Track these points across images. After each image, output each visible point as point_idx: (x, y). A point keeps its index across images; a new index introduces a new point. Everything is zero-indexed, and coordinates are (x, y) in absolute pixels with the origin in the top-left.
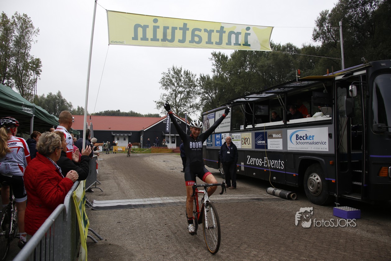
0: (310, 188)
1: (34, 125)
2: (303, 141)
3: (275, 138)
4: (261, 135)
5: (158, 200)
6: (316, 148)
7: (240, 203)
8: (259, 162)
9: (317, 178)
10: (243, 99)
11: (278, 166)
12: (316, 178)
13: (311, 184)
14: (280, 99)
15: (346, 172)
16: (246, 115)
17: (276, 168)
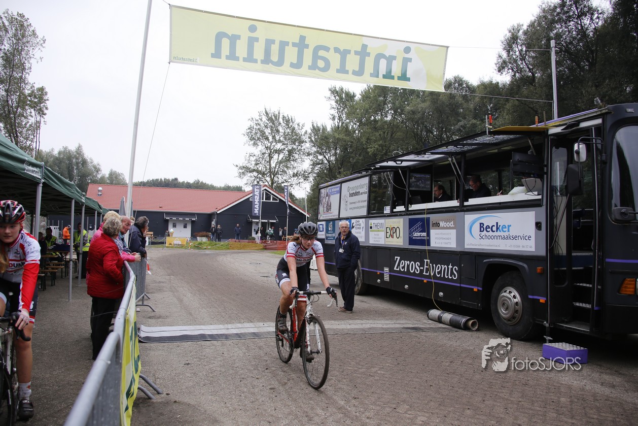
0: (503, 312)
1: (42, 197)
2: (491, 233)
3: (444, 228)
4: (419, 224)
5: (249, 328)
6: (514, 246)
7: (386, 333)
8: (415, 267)
9: (514, 295)
10: (391, 163)
11: (448, 275)
12: (511, 296)
13: (504, 304)
14: (454, 164)
15: (564, 286)
16: (394, 189)
17: (444, 278)
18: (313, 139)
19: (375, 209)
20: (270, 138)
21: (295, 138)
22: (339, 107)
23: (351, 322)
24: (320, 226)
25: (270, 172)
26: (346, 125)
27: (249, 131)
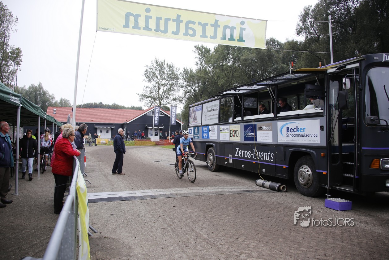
0: (301, 180)
2: (293, 133)
3: (265, 130)
4: (250, 128)
5: (148, 192)
6: (308, 141)
7: (231, 194)
8: (248, 154)
9: (308, 170)
10: (233, 92)
11: (267, 159)
12: (306, 170)
13: (301, 176)
14: (270, 91)
15: (337, 164)
16: (235, 107)
17: (265, 160)
18: (185, 77)
19: (223, 119)
20: (159, 77)
21: (174, 77)
22: (201, 58)
23: (210, 188)
24: (190, 130)
25: (159, 98)
26: (205, 68)
27: (146, 72)
